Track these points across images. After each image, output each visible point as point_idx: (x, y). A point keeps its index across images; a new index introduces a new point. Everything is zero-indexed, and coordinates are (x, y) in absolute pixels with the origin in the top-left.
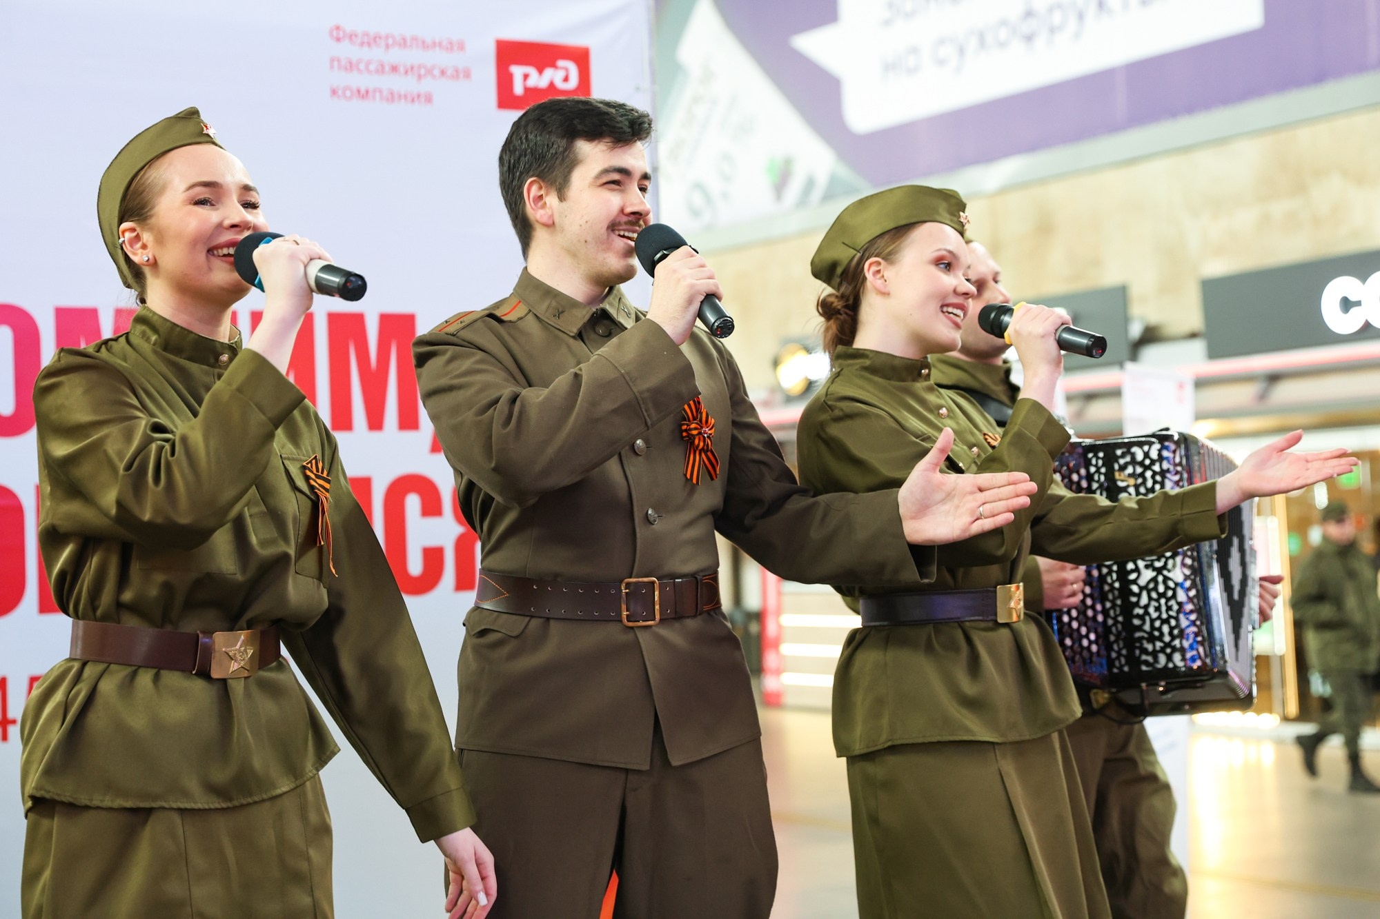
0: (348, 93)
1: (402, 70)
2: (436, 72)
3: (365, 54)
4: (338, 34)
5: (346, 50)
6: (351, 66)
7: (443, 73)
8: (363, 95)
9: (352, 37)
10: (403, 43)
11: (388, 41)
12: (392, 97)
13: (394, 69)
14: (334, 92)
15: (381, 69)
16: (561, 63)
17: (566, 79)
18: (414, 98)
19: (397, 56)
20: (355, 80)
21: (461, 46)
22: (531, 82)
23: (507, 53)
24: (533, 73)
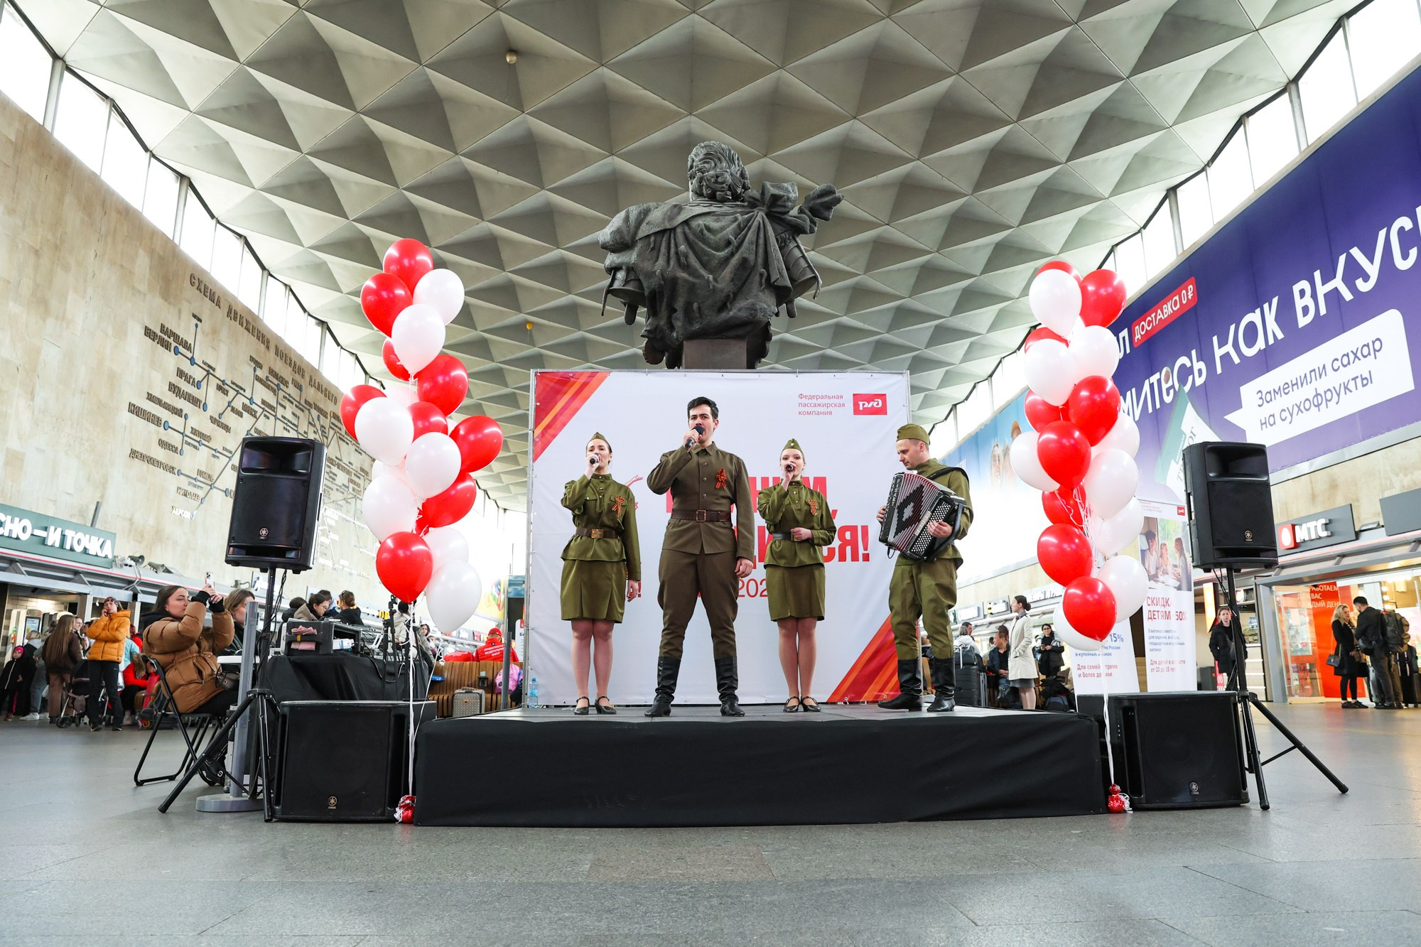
0: (804, 412)
1: (821, 405)
2: (833, 405)
3: (810, 401)
4: (801, 396)
5: (804, 401)
6: (805, 405)
7: (835, 405)
8: (809, 413)
9: (806, 397)
10: (822, 397)
11: (817, 397)
12: (818, 413)
13: (819, 405)
14: (799, 413)
15: (815, 405)
16: (875, 400)
17: (878, 404)
18: (825, 413)
19: (820, 401)
20: (806, 409)
21: (841, 397)
22: (865, 406)
23: (857, 398)
24: (866, 403)
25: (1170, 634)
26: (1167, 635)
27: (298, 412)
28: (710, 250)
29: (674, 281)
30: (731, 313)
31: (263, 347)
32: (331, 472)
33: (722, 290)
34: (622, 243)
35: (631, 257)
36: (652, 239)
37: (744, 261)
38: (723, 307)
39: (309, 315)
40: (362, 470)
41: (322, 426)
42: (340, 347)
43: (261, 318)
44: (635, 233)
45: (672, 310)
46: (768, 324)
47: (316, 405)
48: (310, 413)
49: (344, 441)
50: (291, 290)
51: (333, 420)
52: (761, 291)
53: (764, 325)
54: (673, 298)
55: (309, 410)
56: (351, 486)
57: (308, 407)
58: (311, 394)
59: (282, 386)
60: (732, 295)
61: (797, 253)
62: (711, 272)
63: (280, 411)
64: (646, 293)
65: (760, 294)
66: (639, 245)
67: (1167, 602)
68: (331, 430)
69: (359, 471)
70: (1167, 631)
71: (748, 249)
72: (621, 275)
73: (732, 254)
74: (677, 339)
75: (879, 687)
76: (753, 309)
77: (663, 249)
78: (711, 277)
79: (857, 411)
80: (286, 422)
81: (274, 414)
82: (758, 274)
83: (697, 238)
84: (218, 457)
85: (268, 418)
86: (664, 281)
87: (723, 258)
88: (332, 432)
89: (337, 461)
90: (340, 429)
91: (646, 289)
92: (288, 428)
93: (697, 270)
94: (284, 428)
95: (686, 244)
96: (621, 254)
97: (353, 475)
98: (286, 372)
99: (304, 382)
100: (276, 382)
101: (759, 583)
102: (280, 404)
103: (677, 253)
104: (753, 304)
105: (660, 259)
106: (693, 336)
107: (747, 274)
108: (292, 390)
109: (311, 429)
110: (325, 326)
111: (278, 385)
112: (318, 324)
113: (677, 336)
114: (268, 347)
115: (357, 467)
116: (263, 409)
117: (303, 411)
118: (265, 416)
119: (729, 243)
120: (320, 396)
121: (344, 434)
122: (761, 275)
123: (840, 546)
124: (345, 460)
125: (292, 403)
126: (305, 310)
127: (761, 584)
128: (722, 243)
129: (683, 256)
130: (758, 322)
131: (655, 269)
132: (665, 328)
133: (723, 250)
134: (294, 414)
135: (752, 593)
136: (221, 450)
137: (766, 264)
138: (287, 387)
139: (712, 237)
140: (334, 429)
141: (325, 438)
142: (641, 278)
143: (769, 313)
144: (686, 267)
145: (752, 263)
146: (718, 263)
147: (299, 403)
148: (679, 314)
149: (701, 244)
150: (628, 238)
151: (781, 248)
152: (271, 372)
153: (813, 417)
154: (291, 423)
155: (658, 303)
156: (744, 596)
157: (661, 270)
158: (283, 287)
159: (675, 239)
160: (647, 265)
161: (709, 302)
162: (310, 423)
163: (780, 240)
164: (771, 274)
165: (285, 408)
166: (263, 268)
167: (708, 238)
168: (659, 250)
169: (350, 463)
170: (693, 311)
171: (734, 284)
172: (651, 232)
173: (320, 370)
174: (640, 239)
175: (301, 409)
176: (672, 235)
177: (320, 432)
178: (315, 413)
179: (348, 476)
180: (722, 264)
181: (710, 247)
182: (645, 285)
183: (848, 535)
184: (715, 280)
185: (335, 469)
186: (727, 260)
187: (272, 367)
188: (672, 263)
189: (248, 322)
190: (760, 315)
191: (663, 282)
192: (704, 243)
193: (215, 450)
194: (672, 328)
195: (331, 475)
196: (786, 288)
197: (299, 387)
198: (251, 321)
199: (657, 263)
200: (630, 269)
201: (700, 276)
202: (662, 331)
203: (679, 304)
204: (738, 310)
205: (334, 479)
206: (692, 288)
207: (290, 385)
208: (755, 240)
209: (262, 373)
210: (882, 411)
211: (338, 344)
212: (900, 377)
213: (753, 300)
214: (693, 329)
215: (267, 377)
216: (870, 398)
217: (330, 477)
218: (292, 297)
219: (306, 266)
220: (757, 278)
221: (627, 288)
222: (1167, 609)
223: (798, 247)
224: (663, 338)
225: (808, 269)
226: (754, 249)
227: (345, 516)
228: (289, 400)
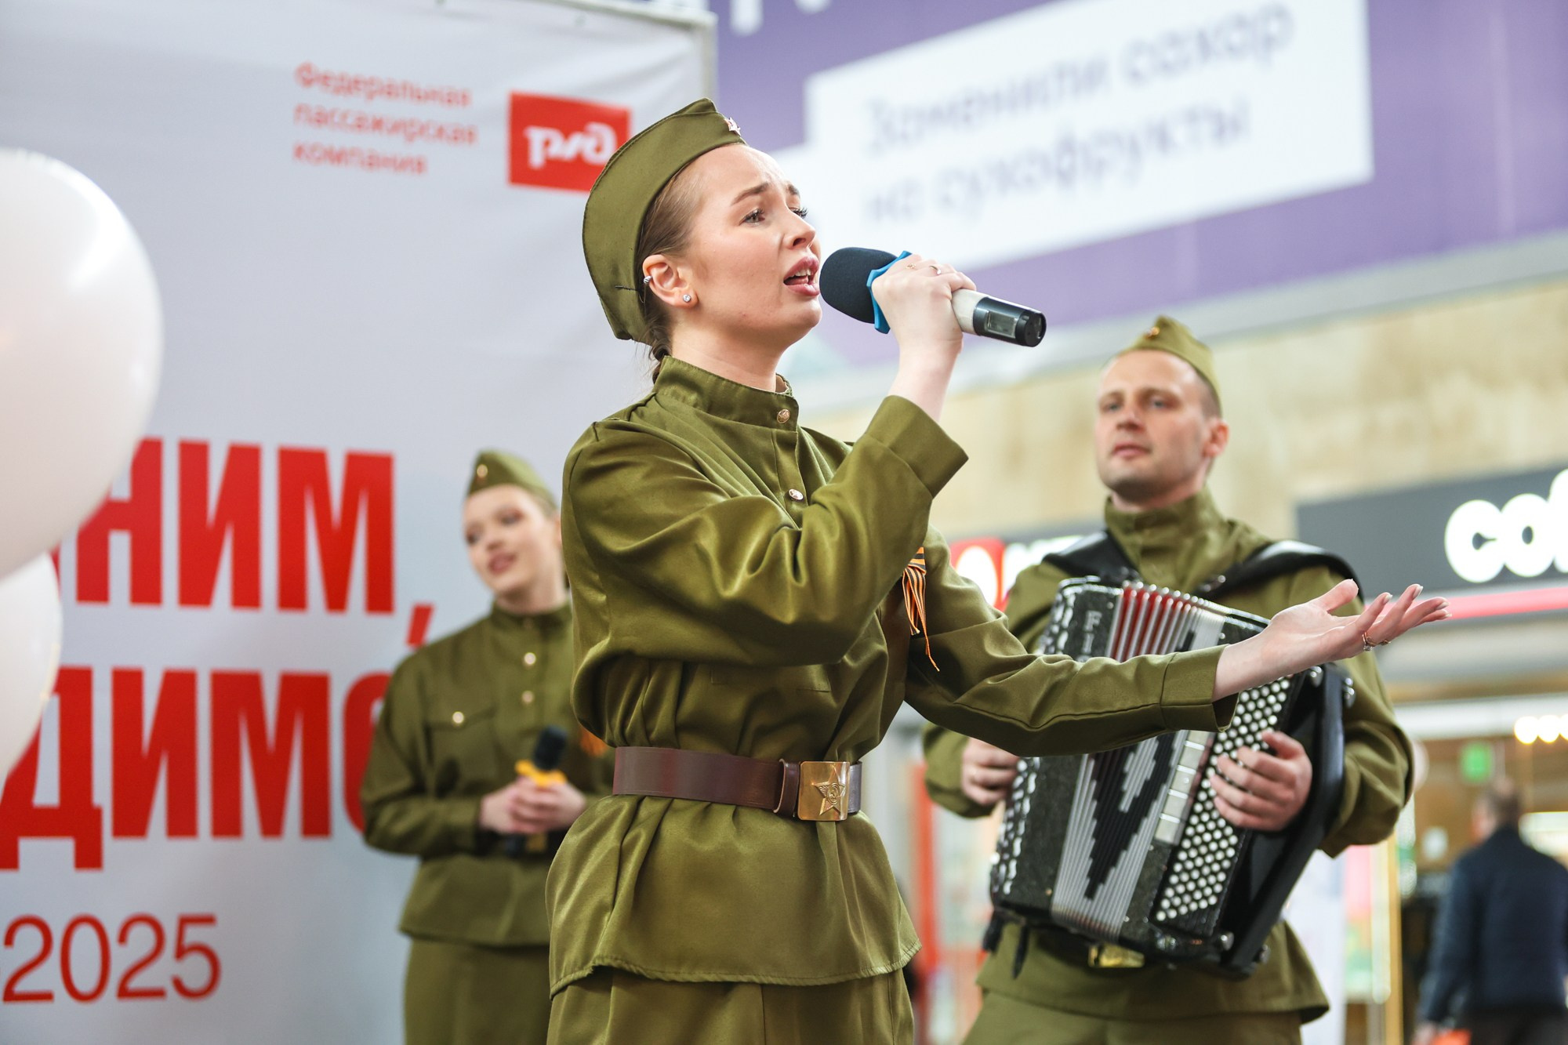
0: (317, 154)
1: (387, 126)
2: (431, 133)
3: (342, 102)
4: (307, 76)
5: (318, 98)
6: (321, 119)
7: (440, 132)
8: (337, 157)
9: (325, 79)
10: (390, 91)
11: (372, 88)
12: (373, 162)
13: (378, 124)
14: (299, 151)
15: (360, 125)
16: (593, 128)
17: (598, 149)
18: (403, 166)
19: (381, 107)
20: (327, 137)
21: (464, 99)
22: (553, 151)
23: (525, 112)
24: (557, 140)
79: (522, 172)
101: (113, 935)
127: (123, 938)
135: (85, 980)
153: (355, 173)
156: (47, 997)
212: (681, 42)
216: (566, 114)
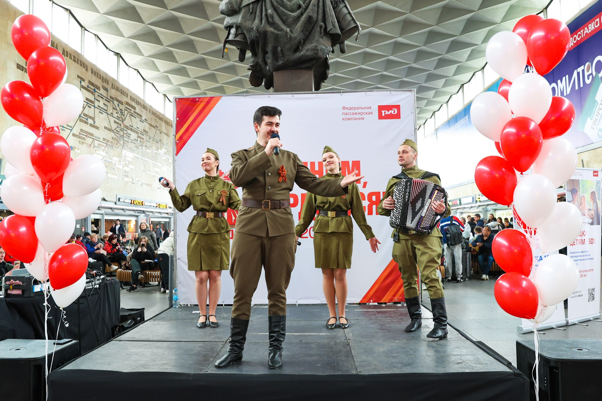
0: (346, 119)
1: (357, 114)
2: (365, 113)
3: (350, 111)
4: (344, 108)
5: (346, 111)
6: (347, 114)
8: (349, 119)
9: (347, 109)
10: (358, 108)
11: (355, 108)
12: (355, 119)
13: (356, 114)
14: (343, 119)
15: (353, 114)
16: (393, 109)
17: (394, 112)
18: (360, 119)
19: (356, 111)
20: (348, 116)
21: (370, 108)
22: (386, 113)
23: (381, 108)
24: (387, 112)
25: (584, 254)
26: (582, 254)
27: (107, 103)
28: (287, 12)
29: (265, 33)
30: (302, 53)
31: (84, 70)
32: (127, 133)
33: (295, 38)
34: (232, 10)
35: (238, 19)
36: (251, 6)
37: (310, 18)
38: (297, 49)
39: (110, 50)
40: (144, 131)
41: (121, 110)
42: (128, 66)
43: (83, 55)
44: (241, 3)
45: (265, 53)
46: (326, 59)
47: (116, 99)
48: (113, 103)
49: (133, 116)
50: (98, 37)
51: (126, 106)
52: (321, 38)
53: (322, 60)
54: (265, 44)
55: (113, 101)
56: (139, 139)
57: (112, 100)
58: (113, 93)
59: (96, 90)
60: (302, 41)
61: (345, 11)
62: (288, 26)
63: (97, 104)
64: (249, 42)
65: (321, 39)
66: (243, 11)
67: (583, 233)
68: (126, 111)
69: (143, 132)
70: (582, 252)
71: (312, 10)
72: (233, 31)
73: (302, 14)
74: (269, 70)
75: (393, 293)
76: (315, 49)
77: (258, 13)
78: (288, 30)
79: (381, 117)
80: (100, 109)
81: (94, 105)
82: (319, 26)
83: (279, 4)
84: (64, 130)
85: (90, 107)
86: (259, 33)
87: (295, 17)
88: (126, 112)
89: (130, 127)
90: (131, 110)
91: (248, 39)
92: (102, 112)
93: (279, 26)
94: (100, 112)
95: (272, 8)
96: (233, 17)
97: (139, 134)
98: (98, 82)
99: (109, 87)
100: (93, 88)
102: (96, 99)
103: (266, 15)
104: (316, 46)
105: (256, 19)
106: (278, 69)
107: (311, 26)
108: (102, 91)
109: (115, 111)
110: (119, 55)
111: (94, 90)
112: (115, 55)
113: (269, 69)
114: (87, 70)
115: (141, 130)
116: (87, 103)
117: (109, 102)
118: (89, 106)
119: (299, 7)
120: (118, 93)
121: (133, 113)
122: (321, 27)
123: (369, 205)
124: (135, 126)
125: (103, 98)
126: (107, 48)
128: (295, 7)
129: (270, 17)
130: (319, 58)
131: (253, 26)
132: (262, 64)
133: (296, 11)
134: (104, 104)
136: (65, 126)
137: (324, 20)
138: (100, 90)
139: (289, 3)
140: (127, 111)
141: (122, 116)
142: (245, 32)
143: (326, 51)
144: (272, 24)
145: (315, 19)
146: (293, 20)
147: (107, 98)
148: (269, 55)
149: (281, 8)
150: (236, 7)
151: (334, 8)
152: (90, 82)
153: (352, 121)
154: (103, 109)
155: (256, 48)
156: (307, 237)
157: (257, 27)
158: (94, 36)
159: (265, 6)
160: (248, 24)
161: (288, 46)
162: (114, 108)
163: (333, 3)
164: (327, 26)
165: (99, 101)
166: (82, 26)
167: (286, 4)
168: (256, 14)
169: (137, 128)
170: (278, 52)
171: (304, 34)
172: (250, 2)
173: (118, 80)
174: (243, 7)
175: (108, 101)
176: (263, 3)
177: (120, 113)
178: (116, 103)
179: (137, 135)
180: (295, 21)
181: (287, 10)
182: (247, 36)
183: (374, 198)
184: (291, 31)
185: (129, 132)
186: (299, 17)
187: (90, 80)
188: (263, 21)
189: (74, 57)
190: (320, 54)
191: (258, 35)
192: (283, 8)
193: (63, 127)
194: (266, 64)
195: (128, 135)
196: (337, 35)
197: (106, 90)
198: (76, 56)
199: (254, 22)
200: (238, 27)
201: (281, 30)
202: (260, 65)
203: (269, 48)
204: (306, 51)
205: (129, 137)
206: (277, 38)
207: (101, 89)
208: (317, 4)
209: (84, 84)
210: (397, 116)
211: (127, 65)
212: (409, 93)
213: (316, 44)
214: (279, 64)
215: (88, 86)
216: (389, 108)
217: (127, 136)
218: (99, 41)
219: (104, 24)
220: (318, 29)
221: (236, 39)
222: (583, 238)
223: (346, 6)
224: (261, 70)
225: (352, 22)
226: (316, 9)
227: (137, 156)
228: (101, 97)
